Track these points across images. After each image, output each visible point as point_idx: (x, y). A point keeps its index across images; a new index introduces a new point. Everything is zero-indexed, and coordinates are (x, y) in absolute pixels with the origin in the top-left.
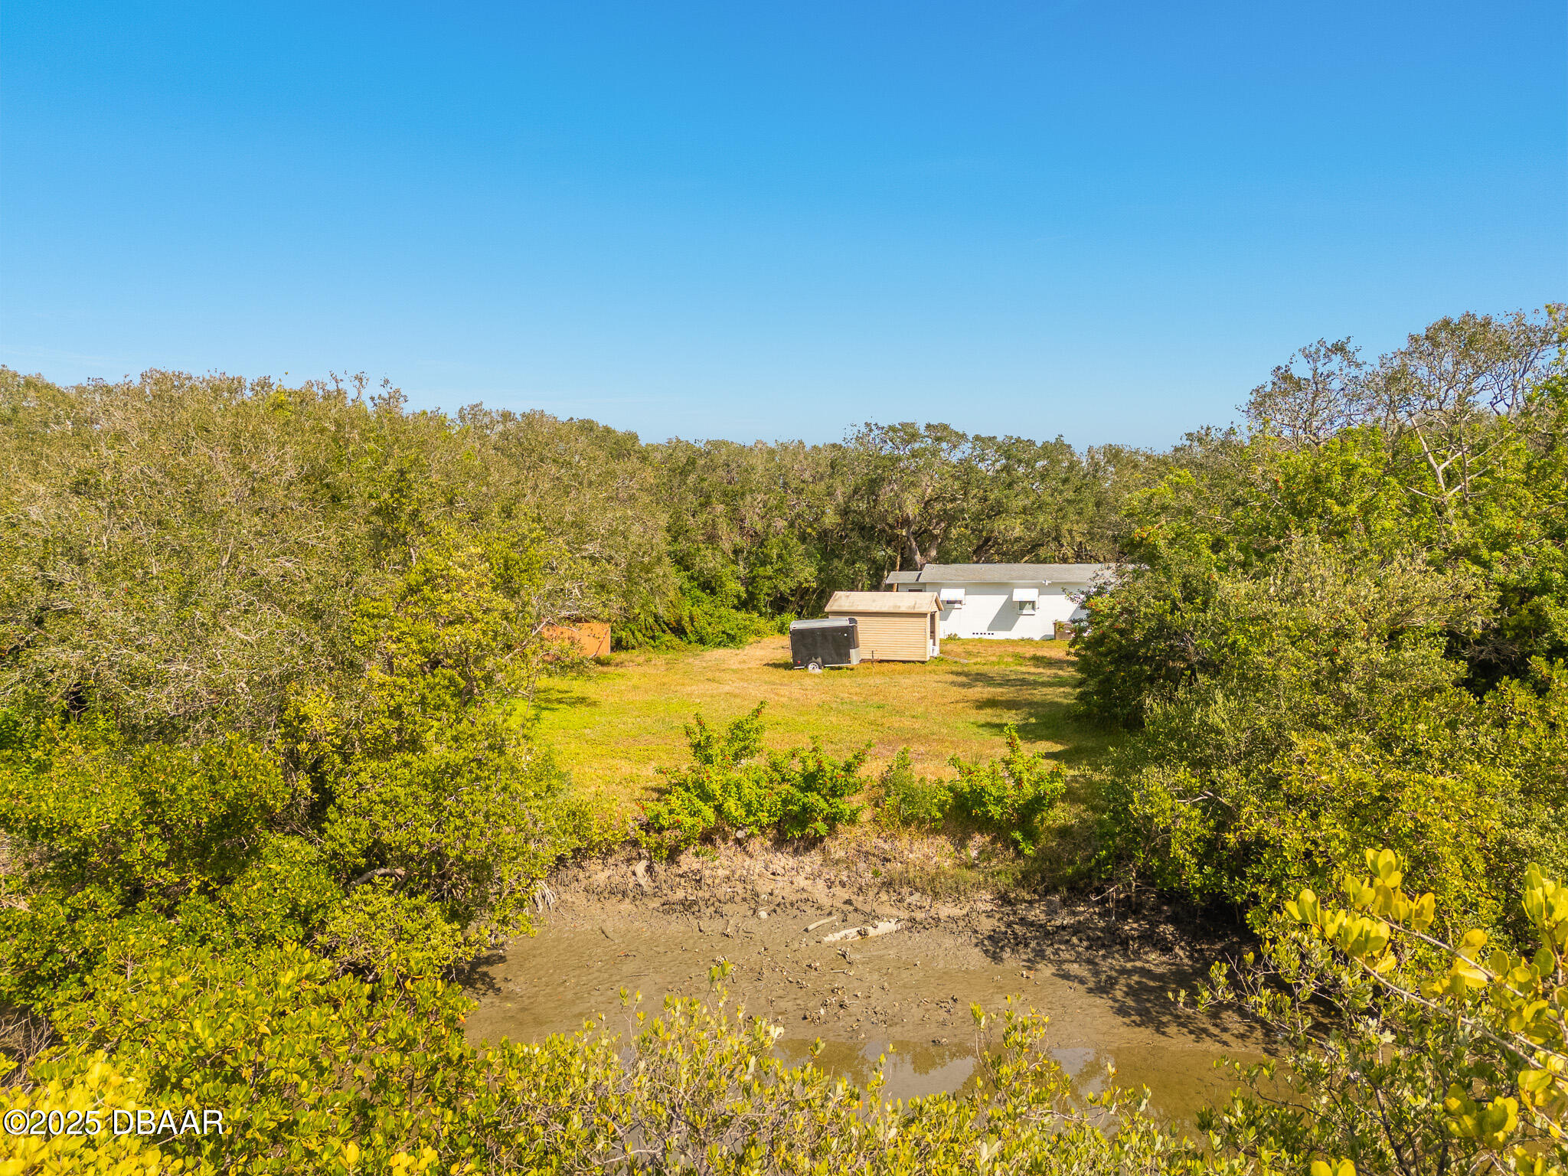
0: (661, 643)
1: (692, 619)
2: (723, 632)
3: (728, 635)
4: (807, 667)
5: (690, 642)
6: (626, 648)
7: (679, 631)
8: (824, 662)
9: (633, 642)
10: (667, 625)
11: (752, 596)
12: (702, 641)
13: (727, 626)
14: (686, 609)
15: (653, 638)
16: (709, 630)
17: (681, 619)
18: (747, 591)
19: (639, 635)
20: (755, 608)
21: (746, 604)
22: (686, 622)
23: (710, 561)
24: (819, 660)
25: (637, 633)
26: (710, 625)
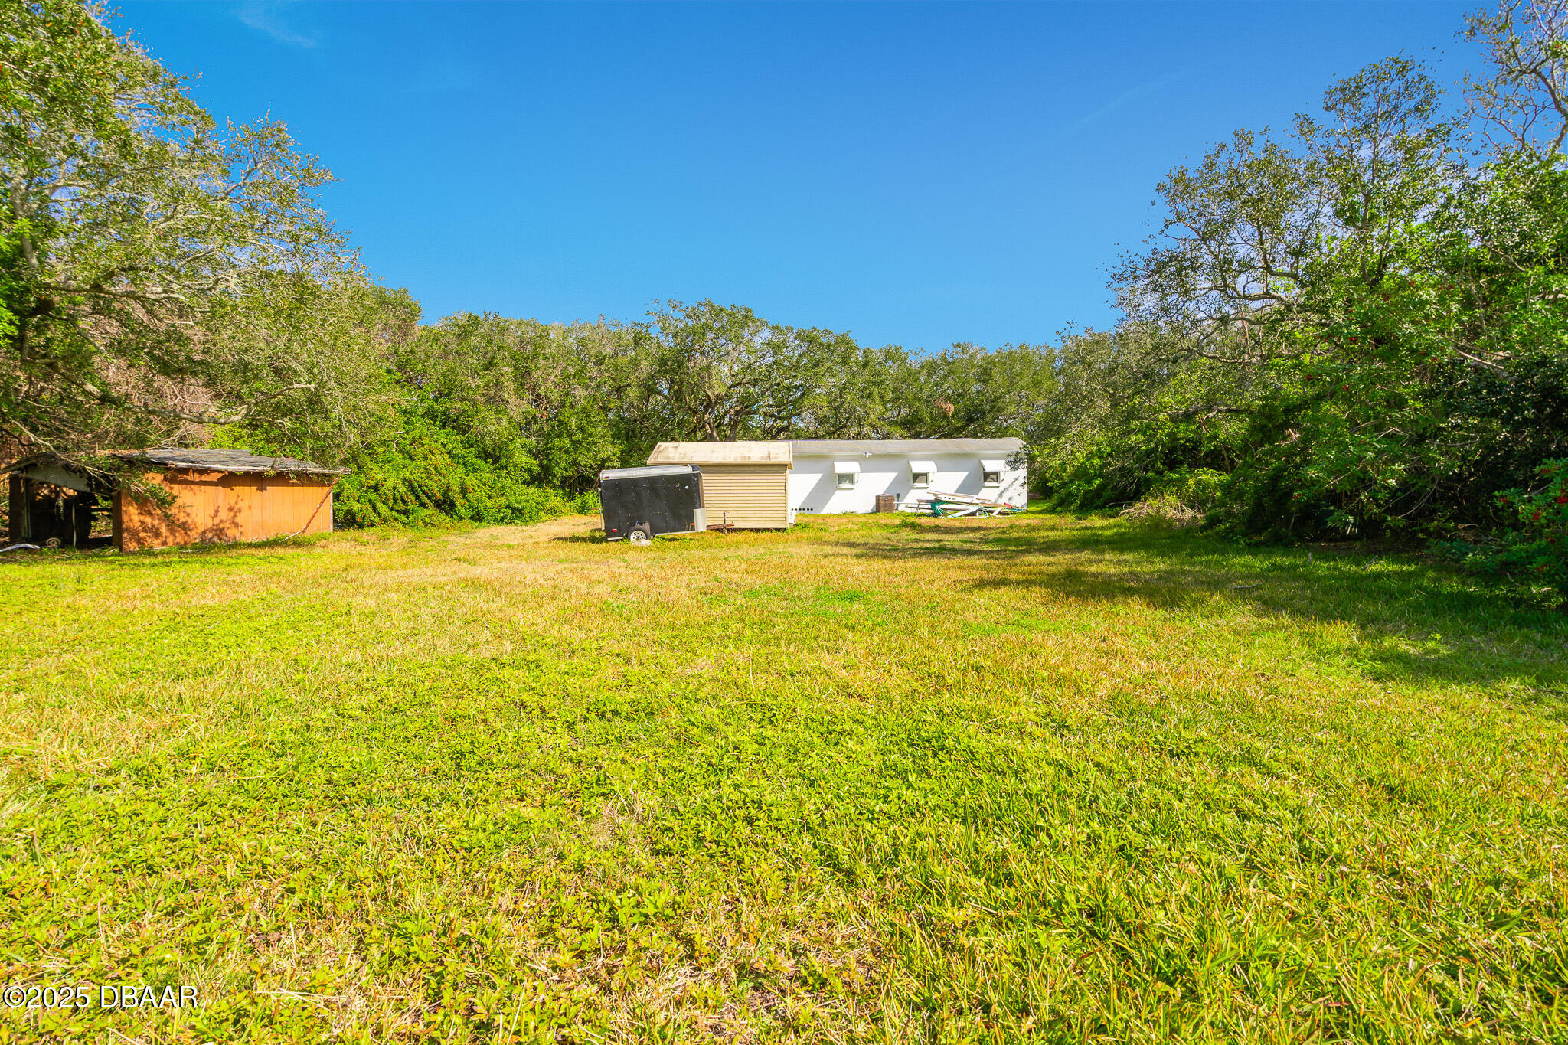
0: (416, 518)
1: (464, 491)
2: (508, 507)
3: (514, 510)
4: (628, 536)
5: (461, 518)
6: (361, 526)
7: (446, 505)
8: (655, 530)
9: (372, 516)
10: (430, 496)
11: (546, 470)
12: (478, 517)
13: (512, 499)
14: (456, 478)
15: (406, 512)
16: (489, 504)
17: (448, 489)
18: (541, 465)
19: (383, 509)
20: (549, 482)
21: (540, 479)
22: (456, 495)
23: (494, 426)
24: (647, 526)
25: (379, 505)
26: (489, 497)
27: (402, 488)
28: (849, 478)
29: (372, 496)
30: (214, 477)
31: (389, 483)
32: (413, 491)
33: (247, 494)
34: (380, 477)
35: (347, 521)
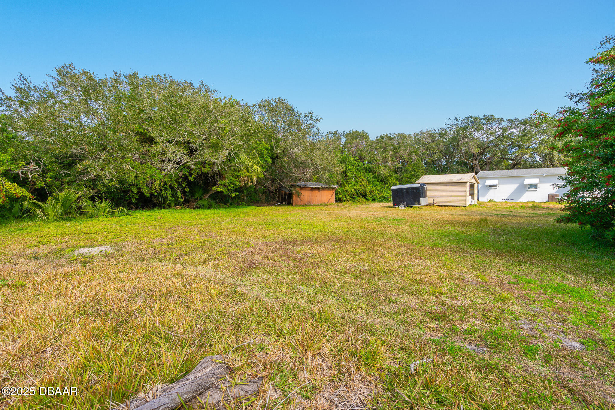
0: (357, 200)
1: (370, 192)
2: (383, 197)
3: (385, 198)
4: (399, 207)
5: (369, 200)
6: (342, 202)
7: (365, 196)
8: (407, 205)
9: (345, 199)
10: (361, 194)
12: (374, 200)
14: (369, 188)
15: (354, 198)
17: (366, 191)
19: (348, 197)
22: (368, 194)
24: (405, 203)
25: (347, 196)
26: (378, 194)
27: (353, 191)
28: (534, 186)
29: (346, 193)
30: (309, 189)
31: (350, 190)
32: (356, 192)
33: (316, 192)
34: (348, 188)
35: (338, 200)
